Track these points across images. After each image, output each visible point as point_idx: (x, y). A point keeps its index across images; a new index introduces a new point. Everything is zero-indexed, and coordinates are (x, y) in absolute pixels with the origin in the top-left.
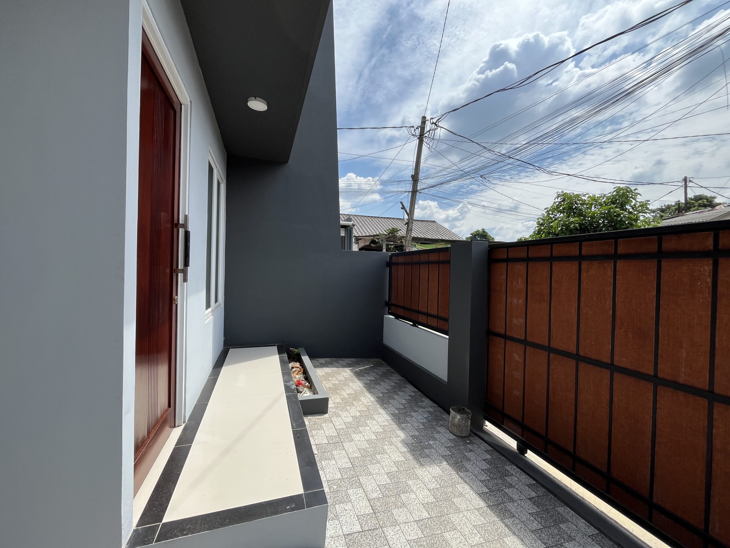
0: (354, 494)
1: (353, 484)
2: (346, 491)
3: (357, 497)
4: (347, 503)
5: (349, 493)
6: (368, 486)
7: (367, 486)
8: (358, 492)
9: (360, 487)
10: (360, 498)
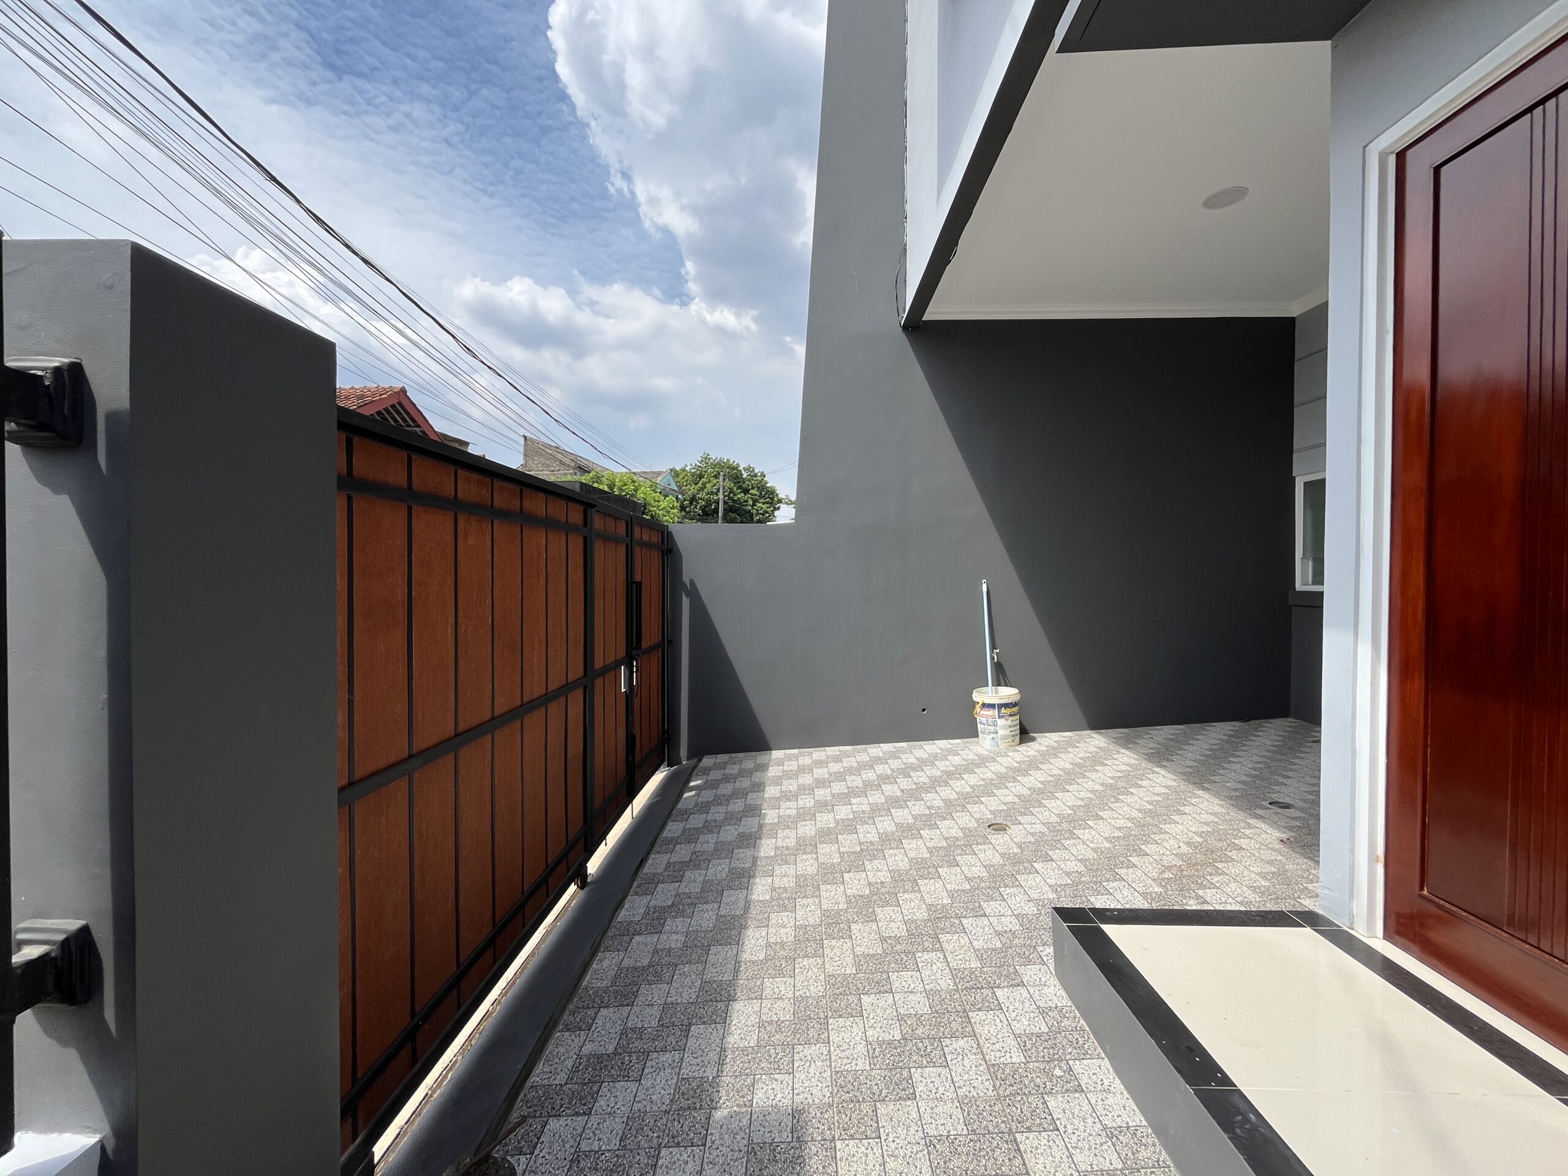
0: (1008, 1050)
1: (1013, 1077)
2: (1028, 1059)
3: (1001, 1044)
4: (1023, 1032)
5: (1022, 1055)
6: (974, 1068)
7: (976, 1066)
8: (998, 1054)
9: (994, 1065)
10: (995, 1040)
